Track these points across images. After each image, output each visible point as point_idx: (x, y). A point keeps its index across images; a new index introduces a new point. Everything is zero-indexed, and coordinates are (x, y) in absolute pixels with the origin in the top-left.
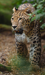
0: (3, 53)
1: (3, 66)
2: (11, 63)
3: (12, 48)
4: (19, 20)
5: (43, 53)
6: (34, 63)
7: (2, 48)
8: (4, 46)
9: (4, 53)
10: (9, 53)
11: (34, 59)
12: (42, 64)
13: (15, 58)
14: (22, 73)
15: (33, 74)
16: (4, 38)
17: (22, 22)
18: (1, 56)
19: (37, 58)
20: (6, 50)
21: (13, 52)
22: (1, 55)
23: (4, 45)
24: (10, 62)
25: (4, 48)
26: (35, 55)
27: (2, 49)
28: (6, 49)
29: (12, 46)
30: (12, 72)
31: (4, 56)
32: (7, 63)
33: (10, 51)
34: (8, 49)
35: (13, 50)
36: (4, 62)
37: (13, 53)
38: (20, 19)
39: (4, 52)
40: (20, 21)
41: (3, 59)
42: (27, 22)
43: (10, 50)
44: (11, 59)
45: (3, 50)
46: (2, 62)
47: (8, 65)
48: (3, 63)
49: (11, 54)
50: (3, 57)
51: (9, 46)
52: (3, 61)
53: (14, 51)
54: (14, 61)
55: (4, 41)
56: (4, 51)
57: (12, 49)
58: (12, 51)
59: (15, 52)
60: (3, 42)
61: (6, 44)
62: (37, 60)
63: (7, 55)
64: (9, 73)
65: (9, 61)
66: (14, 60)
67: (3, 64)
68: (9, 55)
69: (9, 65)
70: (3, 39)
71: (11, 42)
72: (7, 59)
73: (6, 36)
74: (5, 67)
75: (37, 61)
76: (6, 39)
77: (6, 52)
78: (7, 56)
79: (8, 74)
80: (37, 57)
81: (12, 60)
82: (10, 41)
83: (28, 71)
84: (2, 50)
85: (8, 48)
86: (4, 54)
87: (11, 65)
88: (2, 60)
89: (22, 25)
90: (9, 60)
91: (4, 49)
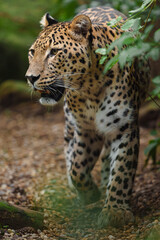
0: (17, 172)
1: (16, 212)
2: (41, 201)
3: (44, 155)
4: (48, 57)
5: (142, 170)
6: (118, 197)
7: (15, 154)
8: (18, 149)
9: (21, 171)
10: (37, 171)
11: (116, 184)
12: (139, 204)
13: (55, 187)
14: (78, 231)
15: (111, 237)
16: (20, 123)
17: (57, 61)
18: (12, 181)
19: (126, 180)
20: (26, 162)
21: (47, 166)
22: (11, 177)
23: (20, 145)
24: (38, 199)
25: (22, 155)
26: (121, 169)
27: (14, 159)
28: (25, 157)
29: (45, 147)
30: (46, 228)
31: (19, 178)
32: (29, 200)
33: (40, 164)
34: (33, 158)
35: (48, 162)
36: (19, 199)
37: (50, 170)
38: (53, 52)
39: (19, 168)
40: (52, 59)
41: (18, 188)
42: (74, 62)
43: (38, 160)
44: (41, 189)
45: (17, 162)
46: (13, 198)
47: (33, 209)
48: (16, 201)
49: (42, 173)
50: (15, 182)
51: (37, 150)
52: (19, 195)
53: (52, 165)
54: (51, 197)
55: (19, 133)
56: (19, 165)
57: (47, 158)
58: (44, 165)
59: (55, 167)
60: (16, 137)
61: (26, 142)
62: (126, 187)
63: (29, 177)
64: (37, 233)
65: (36, 196)
66: (52, 191)
67: (18, 204)
68: (36, 177)
69: (36, 209)
70: (17, 128)
71: (41, 137)
72: (30, 188)
73: (27, 116)
74: (23, 214)
75: (126, 191)
76: (26, 127)
77: (26, 166)
78: (30, 181)
79: (34, 235)
80: (128, 176)
81: (46, 193)
82: (38, 134)
83: (96, 226)
84: (13, 162)
85: (31, 153)
86: (21, 174)
87: (42, 209)
88: (15, 192)
89: (59, 71)
90: (36, 193)
91: (21, 159)
